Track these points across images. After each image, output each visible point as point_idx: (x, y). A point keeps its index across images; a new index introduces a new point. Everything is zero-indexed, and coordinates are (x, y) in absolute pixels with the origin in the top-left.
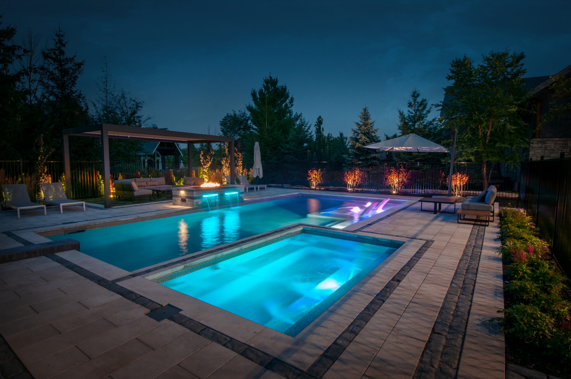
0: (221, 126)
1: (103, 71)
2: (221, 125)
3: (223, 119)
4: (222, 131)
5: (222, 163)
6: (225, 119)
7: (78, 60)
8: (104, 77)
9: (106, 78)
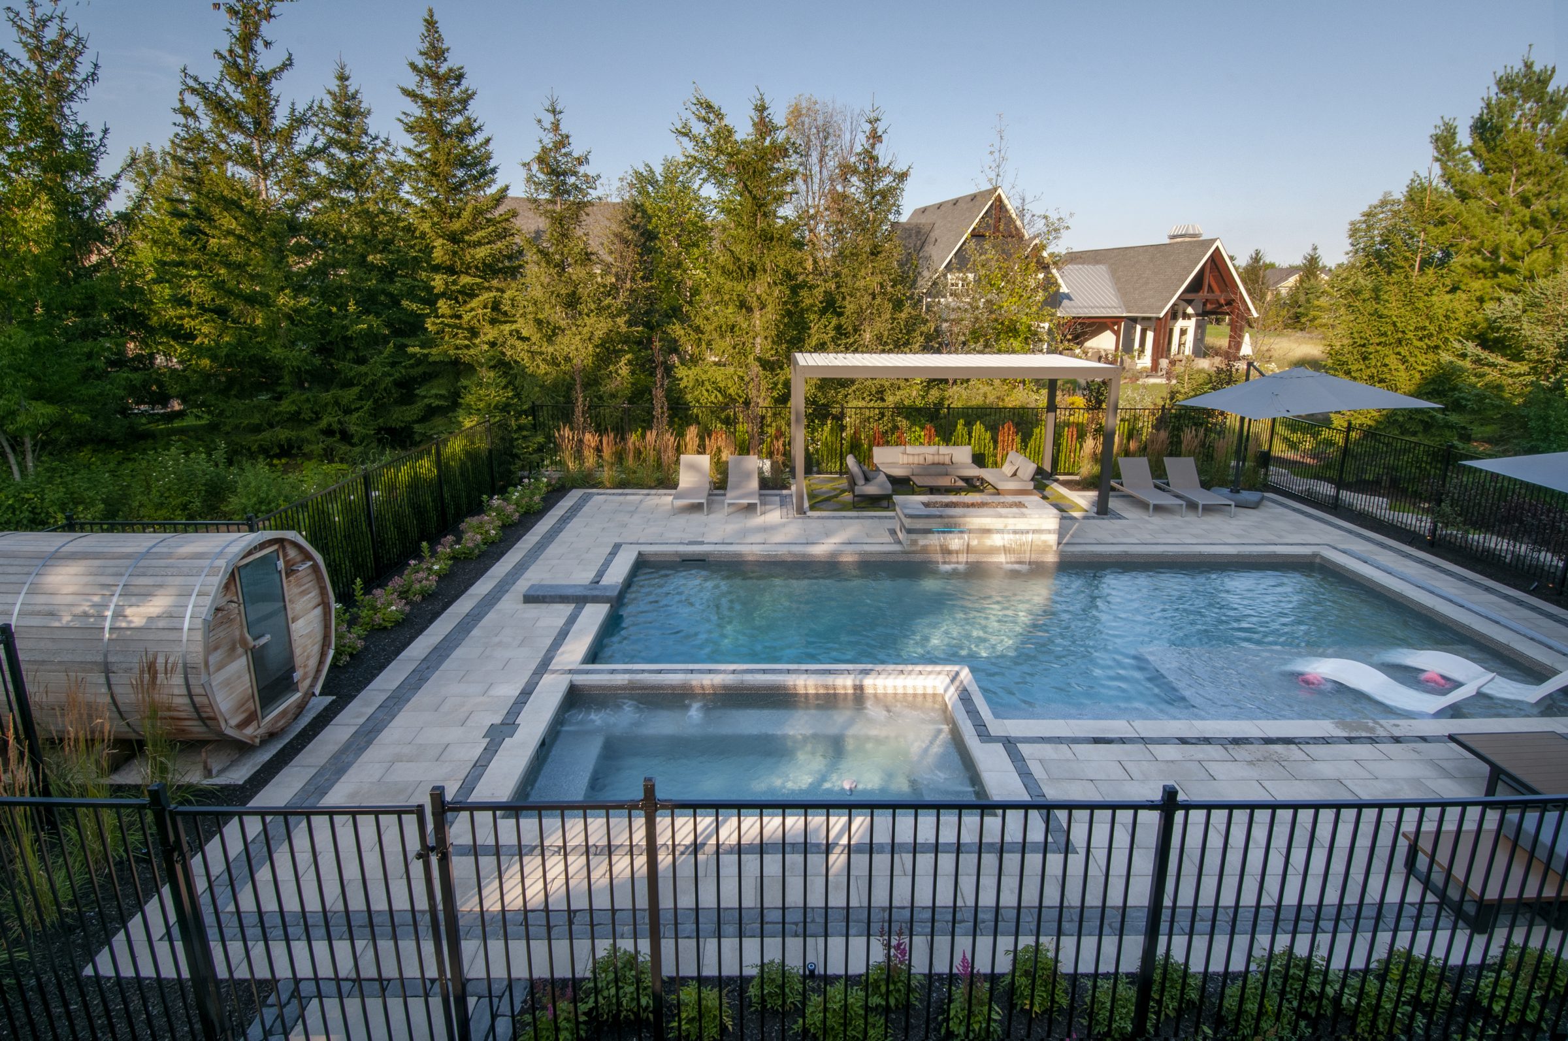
8: (994, 165)
9: (998, 166)
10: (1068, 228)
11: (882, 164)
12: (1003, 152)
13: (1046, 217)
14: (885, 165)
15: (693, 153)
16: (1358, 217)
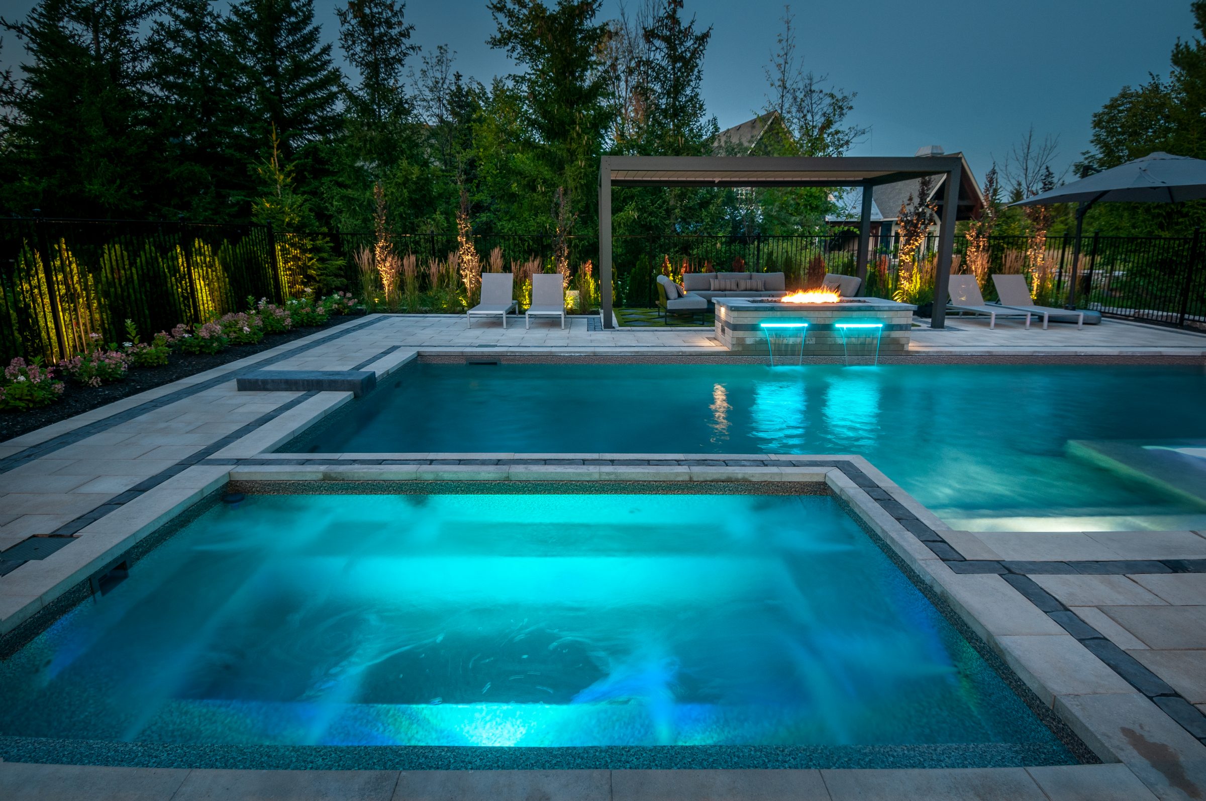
0: (1095, 128)
1: (780, 41)
2: (1097, 124)
3: (1106, 107)
4: (1097, 141)
5: (968, 236)
6: (1113, 105)
7: (698, 31)
8: (782, 53)
9: (786, 54)
10: (851, 108)
11: (684, 24)
12: (790, 42)
13: (832, 96)
14: (686, 26)
15: (509, 28)
16: (1100, 110)
